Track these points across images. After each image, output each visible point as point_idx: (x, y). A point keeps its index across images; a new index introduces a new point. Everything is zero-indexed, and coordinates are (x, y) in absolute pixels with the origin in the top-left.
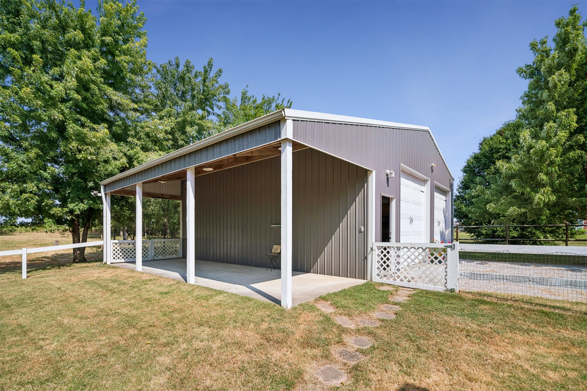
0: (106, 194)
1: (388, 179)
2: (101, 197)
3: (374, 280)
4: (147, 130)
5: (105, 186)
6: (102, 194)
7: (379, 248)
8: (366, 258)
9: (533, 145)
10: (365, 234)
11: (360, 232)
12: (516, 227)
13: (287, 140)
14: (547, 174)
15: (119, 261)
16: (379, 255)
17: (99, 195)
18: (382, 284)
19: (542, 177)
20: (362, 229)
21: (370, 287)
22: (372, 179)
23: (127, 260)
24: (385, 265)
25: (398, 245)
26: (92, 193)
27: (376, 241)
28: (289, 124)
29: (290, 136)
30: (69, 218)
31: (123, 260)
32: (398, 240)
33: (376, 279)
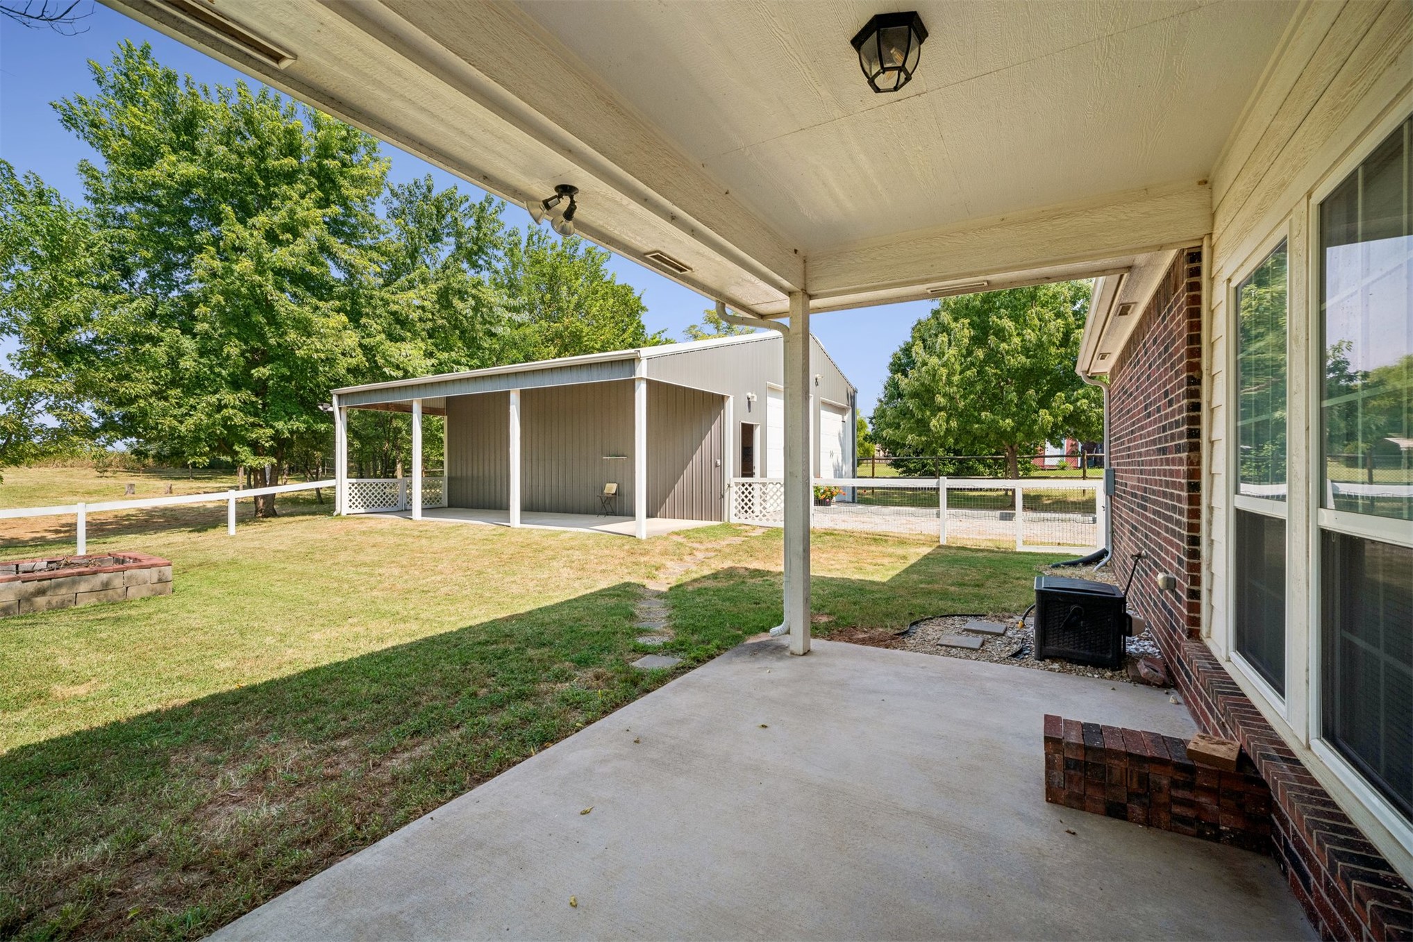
0: (340, 409)
1: (749, 403)
2: (332, 413)
3: (731, 521)
4: (394, 308)
5: (339, 396)
6: (335, 408)
7: (737, 484)
8: (723, 496)
9: (927, 360)
10: (721, 468)
11: (716, 466)
12: (952, 459)
13: (642, 378)
14: (945, 395)
15: (357, 511)
16: (736, 493)
17: (330, 409)
18: (740, 525)
19: (940, 400)
20: (719, 462)
21: (728, 526)
22: (730, 405)
23: (368, 510)
24: (746, 506)
25: (764, 480)
26: (321, 407)
27: (734, 476)
28: (644, 363)
29: (645, 375)
30: (267, 445)
31: (362, 510)
32: (764, 475)
33: (734, 520)
